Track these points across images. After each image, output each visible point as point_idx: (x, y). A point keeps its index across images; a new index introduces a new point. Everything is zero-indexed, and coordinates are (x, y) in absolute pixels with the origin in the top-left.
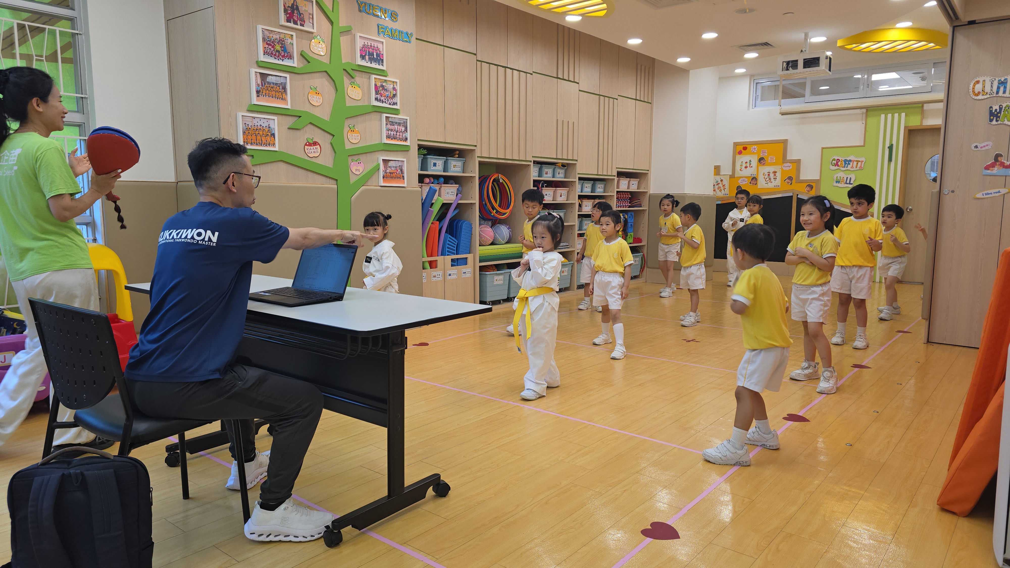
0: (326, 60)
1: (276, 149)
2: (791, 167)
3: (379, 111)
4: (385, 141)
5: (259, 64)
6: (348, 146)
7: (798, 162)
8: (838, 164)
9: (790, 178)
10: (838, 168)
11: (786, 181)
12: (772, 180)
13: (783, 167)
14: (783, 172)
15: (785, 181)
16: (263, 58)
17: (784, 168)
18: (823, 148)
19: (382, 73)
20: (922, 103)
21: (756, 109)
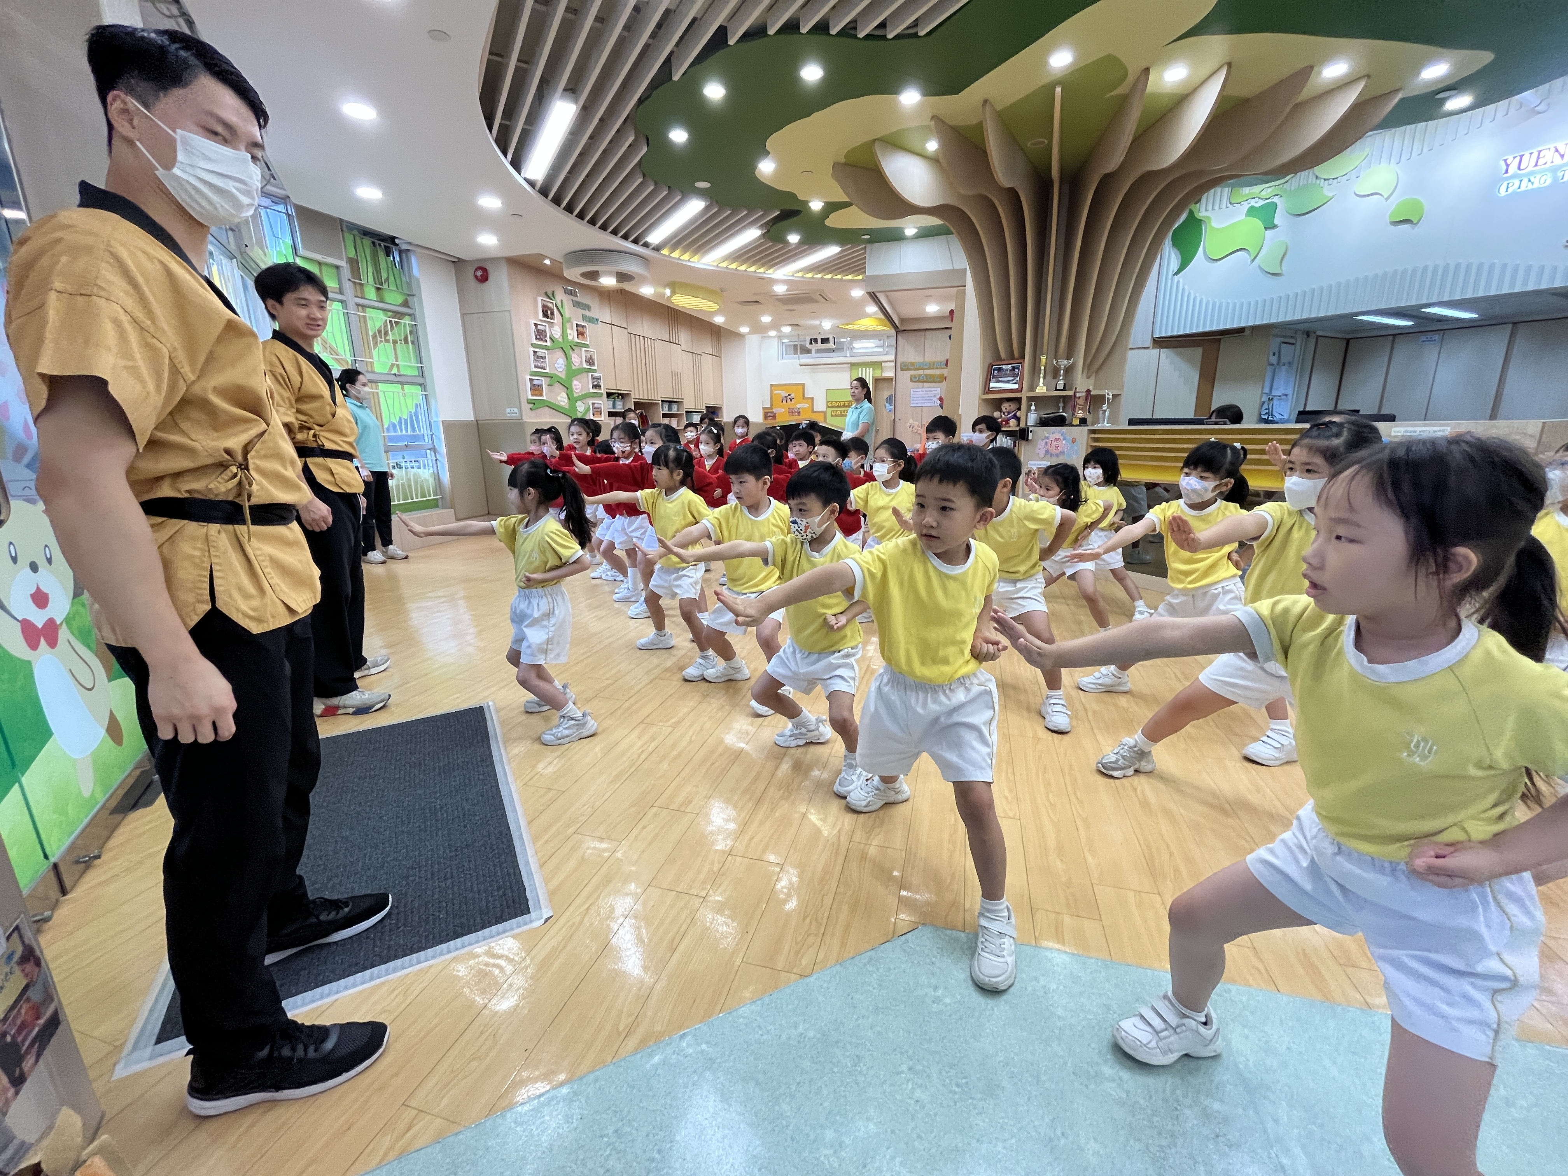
0: (561, 340)
1: (544, 398)
3: (588, 371)
4: (592, 390)
5: (533, 345)
6: (575, 395)
7: (812, 399)
16: (535, 342)
18: (828, 389)
19: (586, 346)
20: (881, 363)
21: (784, 361)
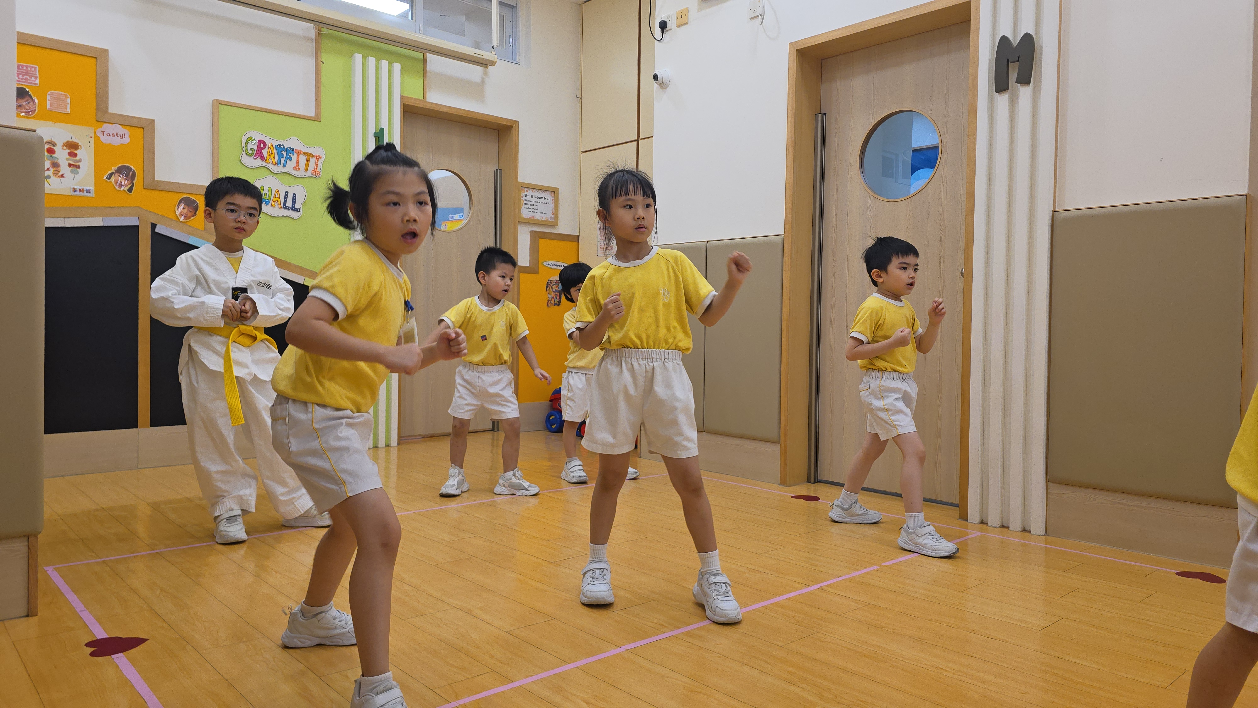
2: (127, 140)
7: (144, 126)
8: (262, 153)
9: (125, 171)
10: (264, 163)
11: (113, 179)
12: (64, 169)
13: (99, 134)
14: (100, 150)
15: (110, 177)
17: (104, 139)
18: (218, 103)
20: (425, 52)
